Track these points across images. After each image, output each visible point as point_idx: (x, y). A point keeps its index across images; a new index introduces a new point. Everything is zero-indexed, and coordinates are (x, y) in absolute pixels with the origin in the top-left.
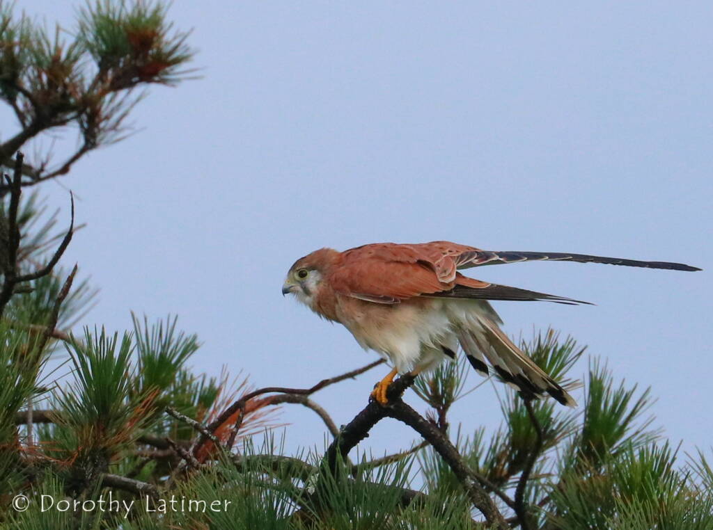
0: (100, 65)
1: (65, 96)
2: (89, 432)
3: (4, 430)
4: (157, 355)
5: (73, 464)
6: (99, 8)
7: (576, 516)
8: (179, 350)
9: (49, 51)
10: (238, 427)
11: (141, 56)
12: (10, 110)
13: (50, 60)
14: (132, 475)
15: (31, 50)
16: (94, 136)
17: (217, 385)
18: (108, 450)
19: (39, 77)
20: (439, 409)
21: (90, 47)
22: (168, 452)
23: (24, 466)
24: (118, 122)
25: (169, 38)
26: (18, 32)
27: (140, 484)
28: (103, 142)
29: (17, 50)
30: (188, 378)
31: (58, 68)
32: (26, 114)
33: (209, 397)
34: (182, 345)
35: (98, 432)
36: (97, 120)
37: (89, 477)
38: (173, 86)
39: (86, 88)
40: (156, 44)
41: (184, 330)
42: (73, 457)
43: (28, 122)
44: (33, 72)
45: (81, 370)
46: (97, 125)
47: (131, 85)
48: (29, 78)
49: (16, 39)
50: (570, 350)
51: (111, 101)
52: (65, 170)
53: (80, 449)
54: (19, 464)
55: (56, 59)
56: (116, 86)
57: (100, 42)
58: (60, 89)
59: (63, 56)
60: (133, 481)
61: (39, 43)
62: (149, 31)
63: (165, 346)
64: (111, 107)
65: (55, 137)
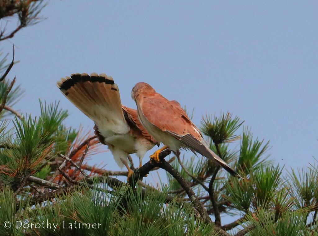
1: (13, 3)
4: (50, 118)
7: (236, 196)
10: (86, 152)
16: (25, 21)
17: (76, 132)
22: (54, 162)
24: (36, 15)
27: (44, 181)
28: (29, 24)
30: (63, 128)
33: (72, 137)
34: (61, 114)
36: (26, 14)
46: (26, 16)
50: (236, 122)
52: (11, 36)
60: (41, 180)
63: (53, 115)
64: (33, 8)
65: (8, 21)
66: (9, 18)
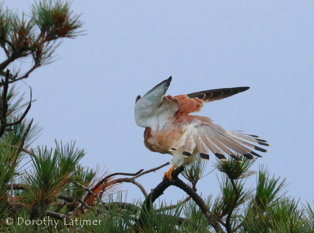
0: (41, 30)
1: (26, 44)
2: (40, 192)
3: (2, 191)
4: (67, 159)
5: (33, 206)
6: (41, 4)
8: (76, 156)
9: (19, 24)
10: (104, 190)
11: (59, 26)
13: (20, 28)
14: (57, 211)
15: (11, 23)
16: (39, 62)
17: (94, 172)
18: (48, 200)
19: (15, 35)
20: (192, 182)
21: (37, 22)
22: (72, 203)
23: (11, 207)
25: (71, 17)
26: (5, 16)
27: (61, 215)
28: (43, 64)
29: (4, 24)
30: (81, 168)
31: (23, 31)
32: (9, 52)
33: (90, 177)
34: (77, 154)
35: (44, 192)
36: (41, 54)
37: (40, 212)
38: (74, 38)
39: (35, 40)
40: (66, 20)
41: (78, 147)
42: (32, 203)
43: (10, 55)
44: (12, 33)
45: (36, 165)
46: (41, 56)
47: (56, 38)
48: (11, 36)
51: (47, 46)
52: (26, 76)
53: (36, 200)
54: (9, 206)
55: (22, 28)
56: (49, 39)
57: (41, 20)
58: (24, 41)
59: (26, 26)
60: (58, 214)
61: (15, 21)
62: (63, 15)
63: (70, 154)
64: (47, 48)
65: (22, 62)
66: (23, 59)
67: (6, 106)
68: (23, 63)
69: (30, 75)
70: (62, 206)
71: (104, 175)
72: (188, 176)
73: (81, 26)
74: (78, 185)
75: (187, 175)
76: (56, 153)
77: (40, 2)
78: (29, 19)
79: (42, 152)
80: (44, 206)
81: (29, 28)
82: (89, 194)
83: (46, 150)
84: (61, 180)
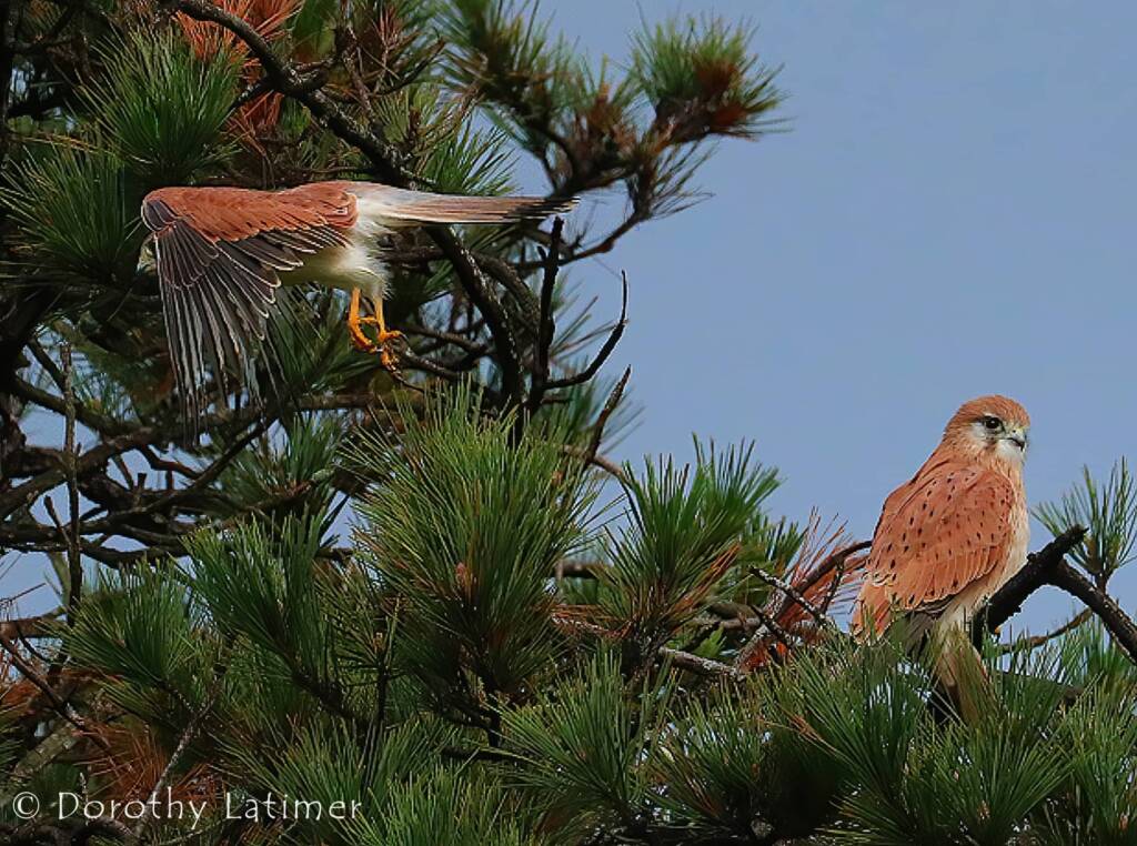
0: (658, 110)
1: (612, 146)
4: (724, 492)
5: (625, 635)
6: (660, 34)
9: (592, 88)
10: (833, 590)
11: (714, 97)
12: (538, 163)
14: (688, 649)
16: (648, 204)
19: (578, 122)
20: (1097, 576)
21: (646, 86)
22: (736, 622)
24: (679, 186)
25: (750, 77)
26: (552, 62)
28: (660, 209)
29: (549, 84)
30: (761, 524)
31: (603, 113)
32: (558, 172)
34: (759, 480)
36: (652, 183)
39: (639, 137)
40: (732, 84)
41: (762, 461)
43: (562, 178)
44: (569, 116)
46: (651, 189)
47: (700, 136)
48: (564, 124)
49: (549, 71)
51: (669, 159)
52: (606, 246)
53: (634, 617)
56: (679, 138)
57: (661, 79)
58: (605, 139)
59: (610, 98)
61: (580, 77)
62: (725, 67)
63: (736, 481)
64: (670, 165)
65: (596, 202)
66: (600, 194)
67: (549, 327)
68: (599, 206)
69: (618, 242)
70: (707, 634)
71: (831, 541)
72: (1084, 557)
73: (777, 105)
74: (763, 578)
75: (1082, 554)
76: (700, 478)
77: (659, 28)
78: (621, 77)
79: (657, 475)
80: (657, 637)
81: (623, 100)
82: (791, 600)
83: (669, 470)
84: (713, 560)
